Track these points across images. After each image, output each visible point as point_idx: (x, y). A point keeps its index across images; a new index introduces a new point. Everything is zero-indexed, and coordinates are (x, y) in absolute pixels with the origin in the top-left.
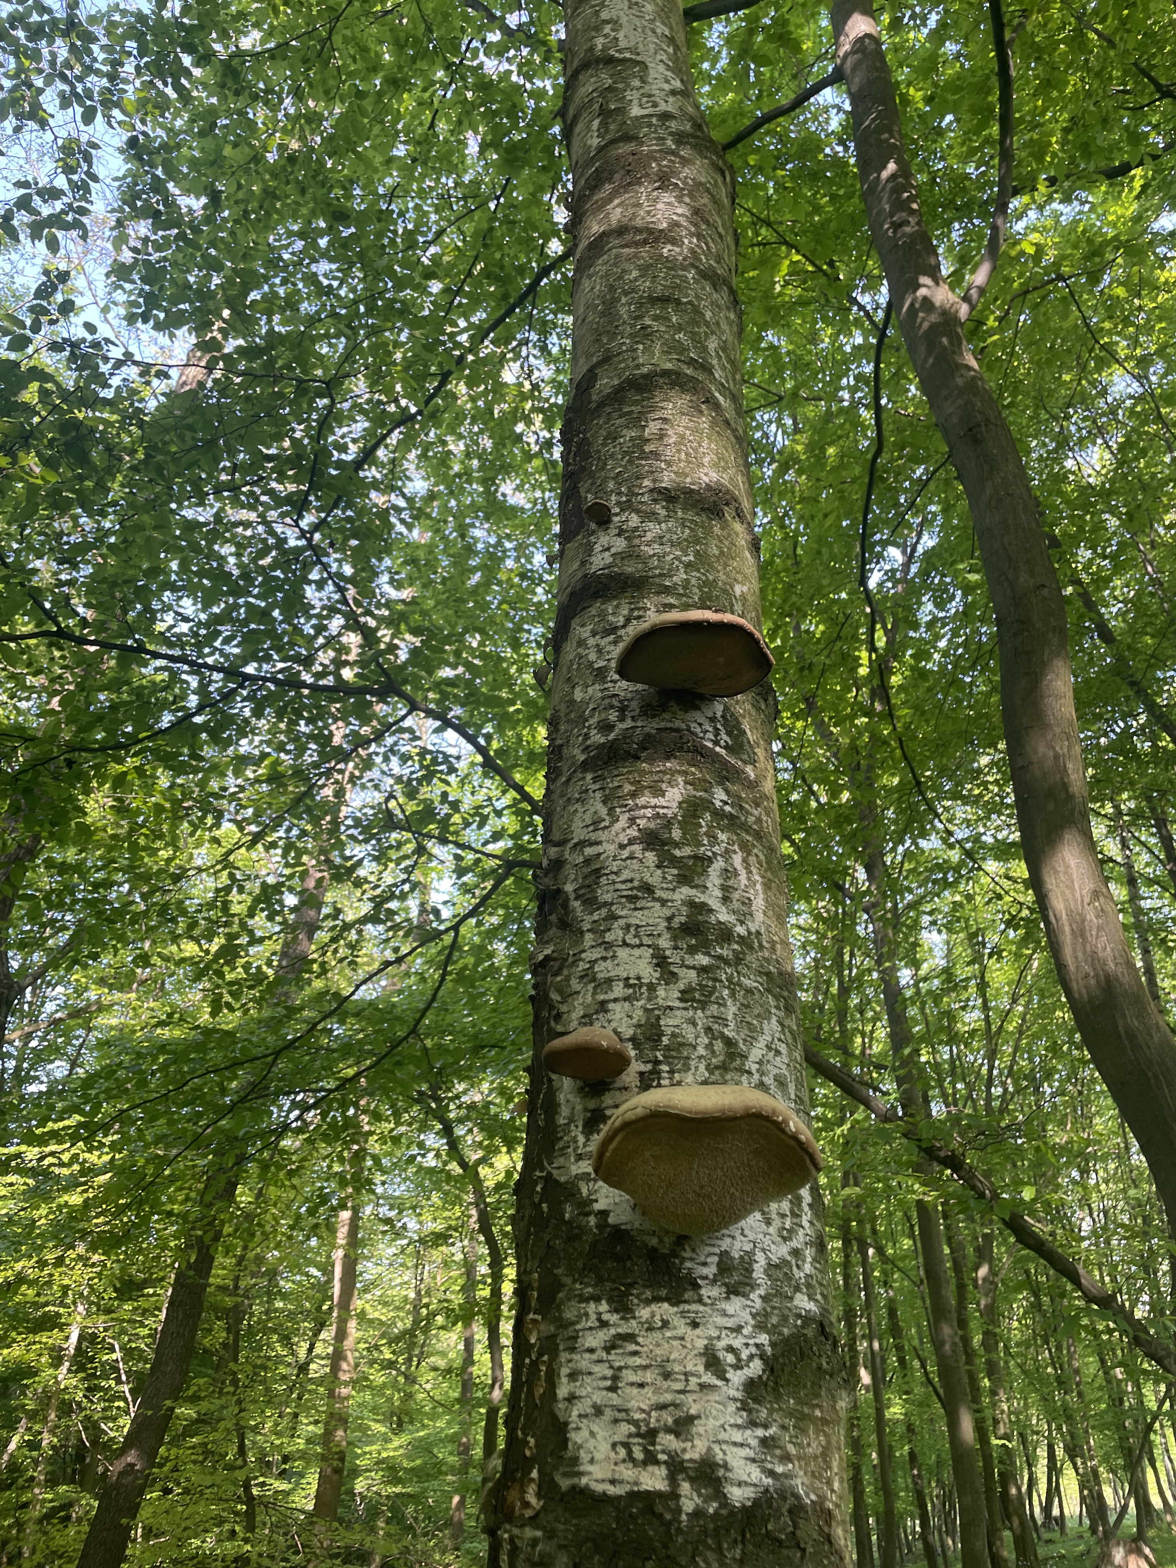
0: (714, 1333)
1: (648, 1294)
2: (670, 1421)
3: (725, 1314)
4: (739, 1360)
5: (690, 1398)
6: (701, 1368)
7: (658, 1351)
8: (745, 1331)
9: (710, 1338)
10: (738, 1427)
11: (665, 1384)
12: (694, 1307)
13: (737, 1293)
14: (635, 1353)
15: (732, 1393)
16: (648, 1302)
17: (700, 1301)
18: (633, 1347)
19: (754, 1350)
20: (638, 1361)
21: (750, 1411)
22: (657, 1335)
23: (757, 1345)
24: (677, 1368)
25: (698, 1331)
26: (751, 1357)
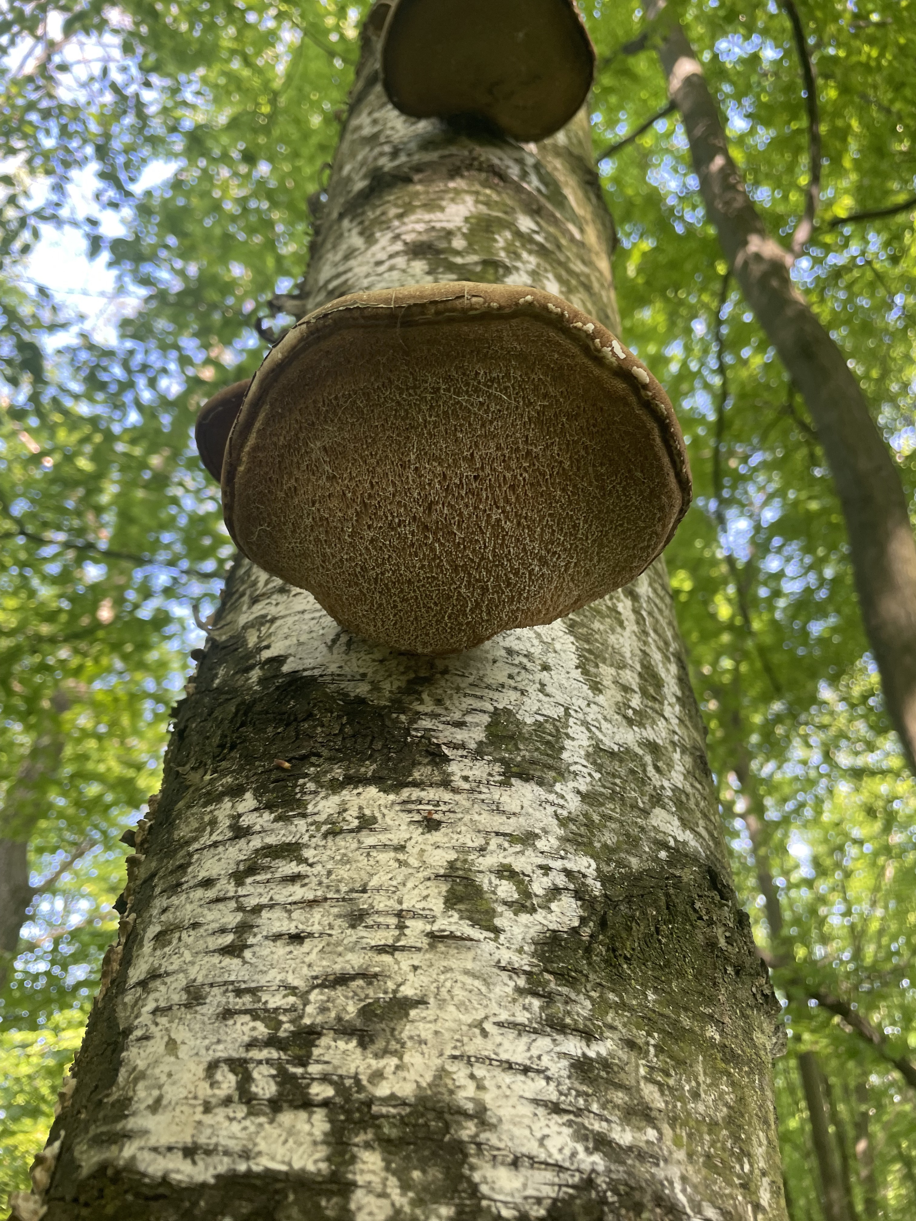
0: (474, 841)
1: (338, 772)
2: (352, 1009)
3: (497, 809)
4: (527, 894)
5: (405, 961)
6: (437, 905)
7: (343, 872)
8: (541, 844)
9: (463, 850)
10: (519, 1029)
11: (351, 935)
12: (431, 794)
13: (526, 778)
14: (294, 879)
15: (506, 956)
16: (335, 787)
17: (446, 783)
18: (291, 868)
19: (561, 880)
20: (298, 892)
21: (549, 998)
22: (347, 843)
23: (568, 873)
24: (382, 902)
25: (436, 837)
26: (555, 892)
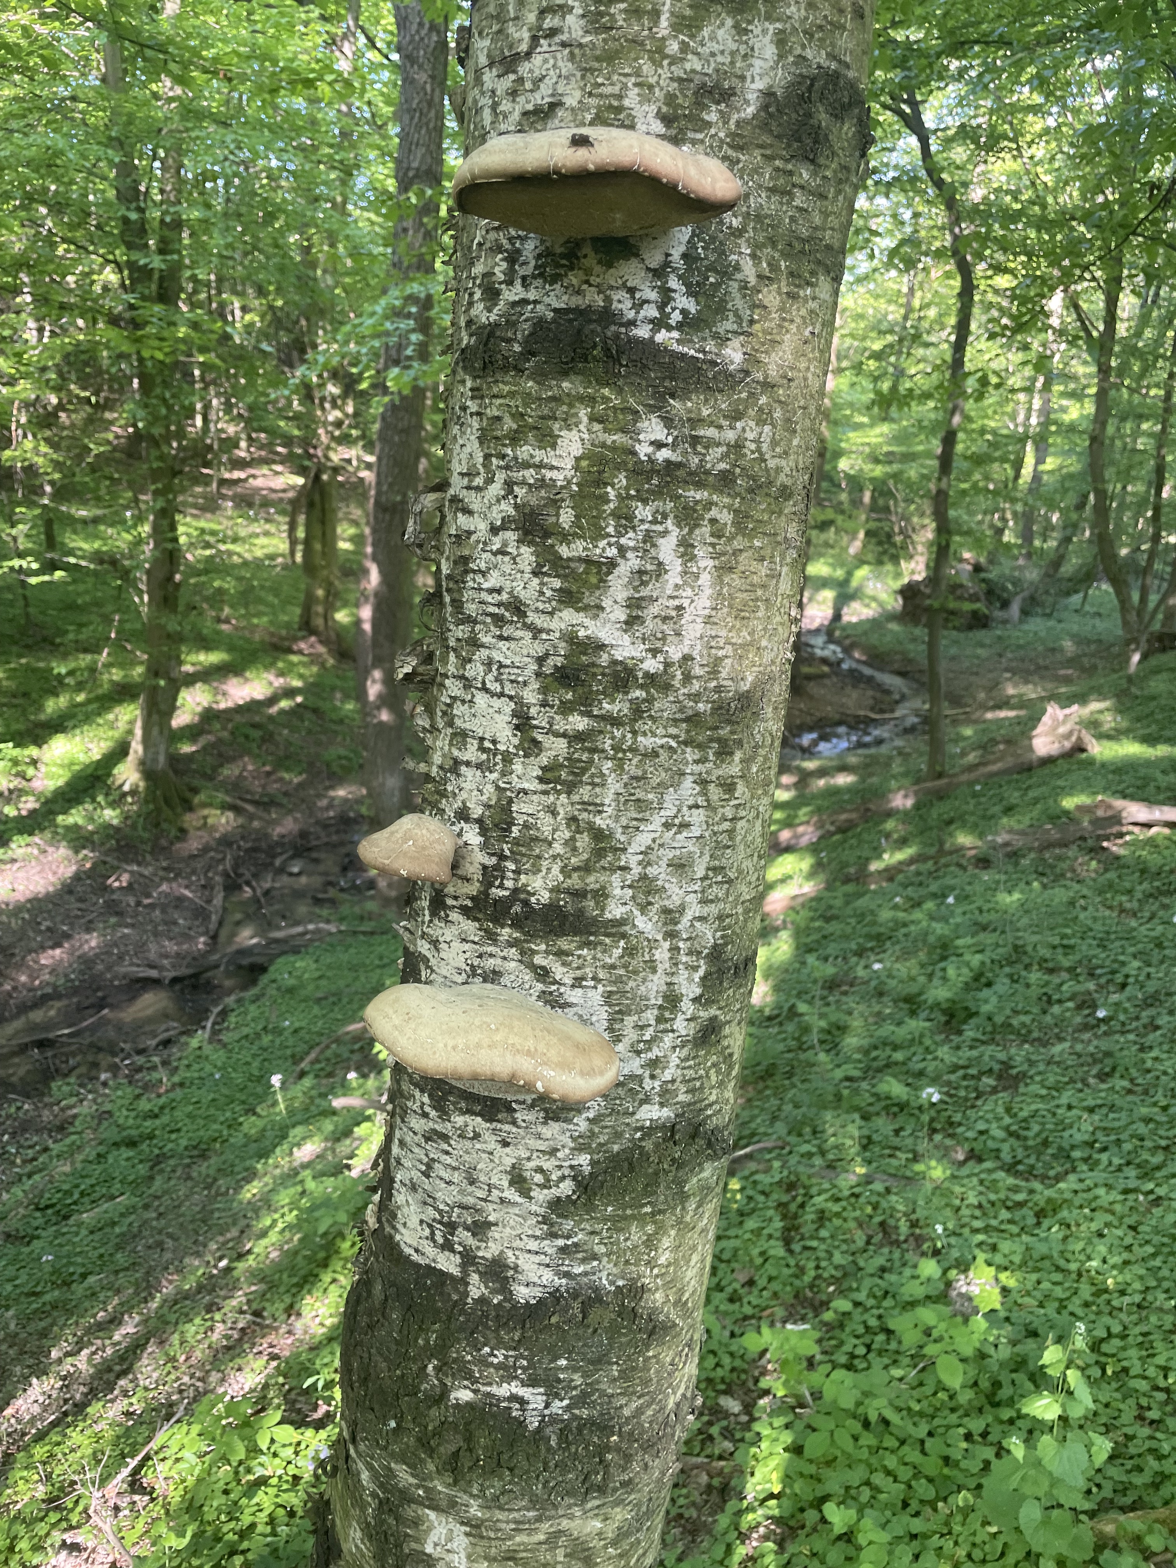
0: (525, 1154)
1: (463, 1105)
2: (469, 1221)
3: (539, 1136)
4: (548, 1180)
5: (491, 1207)
6: (506, 1184)
7: (466, 1157)
8: (560, 1155)
9: (519, 1159)
10: (536, 1238)
11: (470, 1189)
12: (507, 1127)
13: (557, 1119)
14: (447, 1153)
15: (534, 1208)
16: (463, 1113)
17: (514, 1123)
18: (445, 1147)
19: (567, 1172)
20: (449, 1160)
21: (552, 1225)
22: (468, 1144)
23: (572, 1167)
24: (483, 1178)
25: (507, 1150)
26: (563, 1178)
